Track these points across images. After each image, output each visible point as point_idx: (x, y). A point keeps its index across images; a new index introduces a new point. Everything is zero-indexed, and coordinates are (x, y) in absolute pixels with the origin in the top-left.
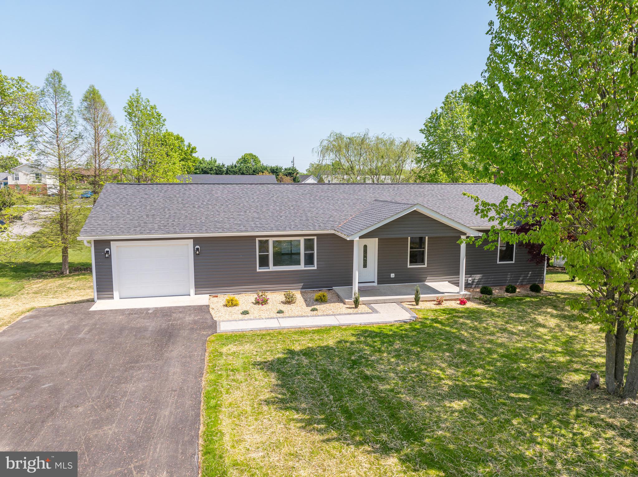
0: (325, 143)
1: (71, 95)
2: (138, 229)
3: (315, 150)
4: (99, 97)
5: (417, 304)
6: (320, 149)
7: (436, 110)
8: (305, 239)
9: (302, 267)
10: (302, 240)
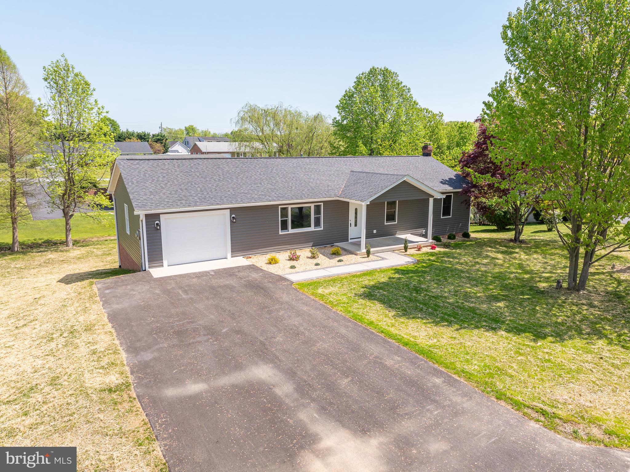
2: (184, 202)
3: (233, 120)
5: (406, 251)
7: (349, 89)
8: (315, 206)
9: (312, 228)
10: (312, 206)
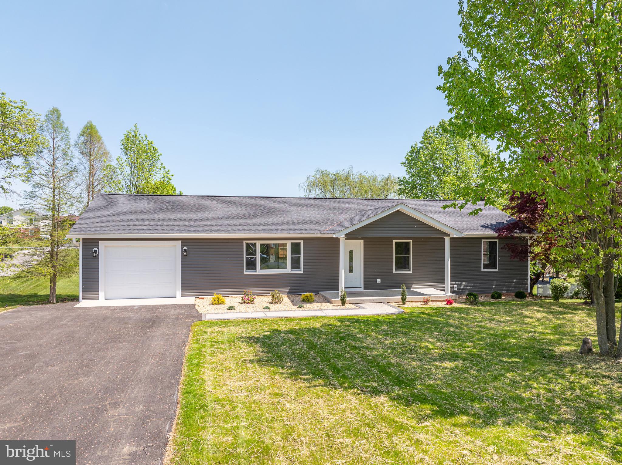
0: (311, 179)
1: (69, 130)
2: (127, 229)
3: (302, 185)
4: (96, 132)
5: (404, 303)
6: (306, 185)
7: (416, 145)
8: (292, 243)
9: (288, 270)
10: (289, 243)
